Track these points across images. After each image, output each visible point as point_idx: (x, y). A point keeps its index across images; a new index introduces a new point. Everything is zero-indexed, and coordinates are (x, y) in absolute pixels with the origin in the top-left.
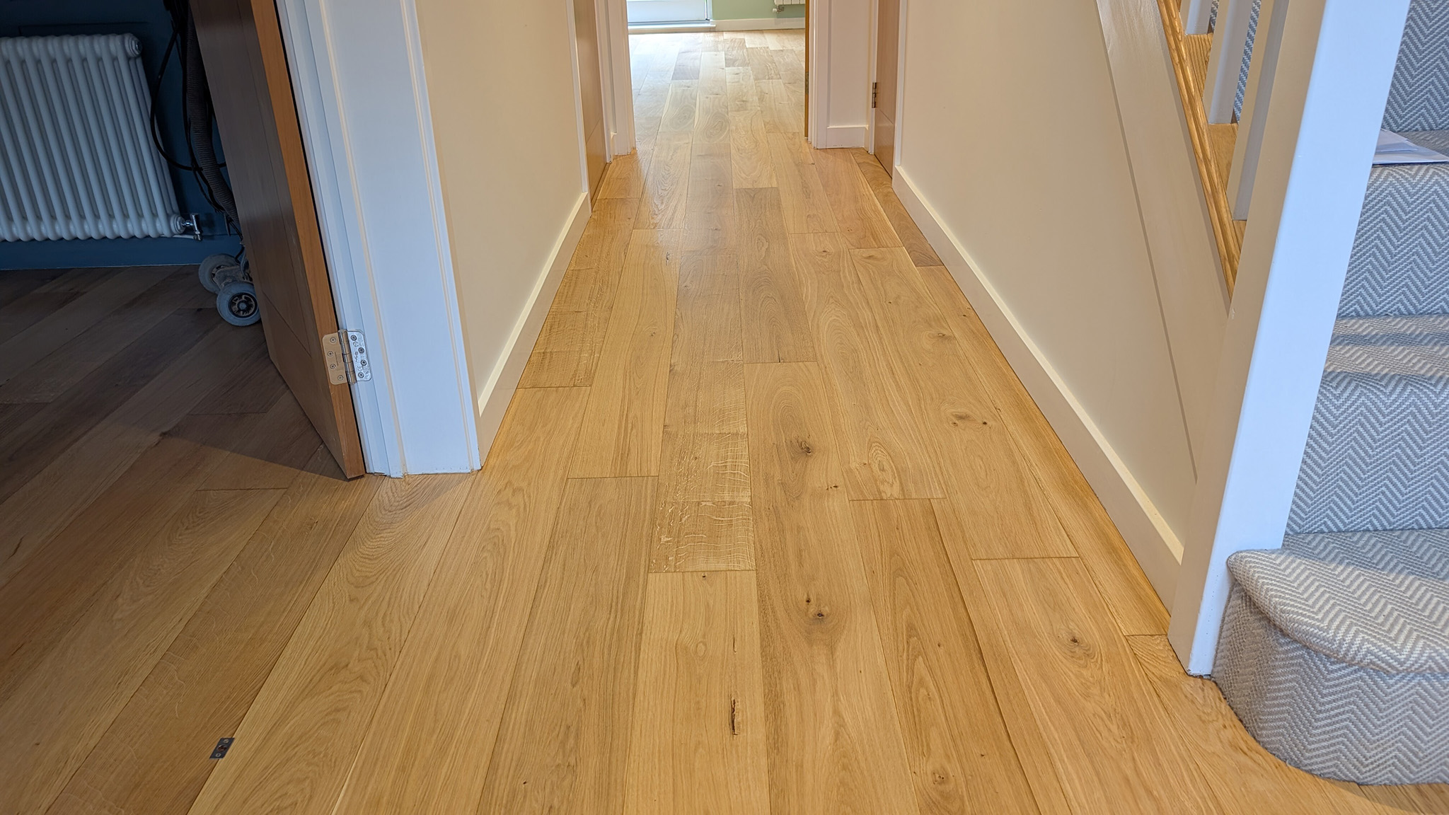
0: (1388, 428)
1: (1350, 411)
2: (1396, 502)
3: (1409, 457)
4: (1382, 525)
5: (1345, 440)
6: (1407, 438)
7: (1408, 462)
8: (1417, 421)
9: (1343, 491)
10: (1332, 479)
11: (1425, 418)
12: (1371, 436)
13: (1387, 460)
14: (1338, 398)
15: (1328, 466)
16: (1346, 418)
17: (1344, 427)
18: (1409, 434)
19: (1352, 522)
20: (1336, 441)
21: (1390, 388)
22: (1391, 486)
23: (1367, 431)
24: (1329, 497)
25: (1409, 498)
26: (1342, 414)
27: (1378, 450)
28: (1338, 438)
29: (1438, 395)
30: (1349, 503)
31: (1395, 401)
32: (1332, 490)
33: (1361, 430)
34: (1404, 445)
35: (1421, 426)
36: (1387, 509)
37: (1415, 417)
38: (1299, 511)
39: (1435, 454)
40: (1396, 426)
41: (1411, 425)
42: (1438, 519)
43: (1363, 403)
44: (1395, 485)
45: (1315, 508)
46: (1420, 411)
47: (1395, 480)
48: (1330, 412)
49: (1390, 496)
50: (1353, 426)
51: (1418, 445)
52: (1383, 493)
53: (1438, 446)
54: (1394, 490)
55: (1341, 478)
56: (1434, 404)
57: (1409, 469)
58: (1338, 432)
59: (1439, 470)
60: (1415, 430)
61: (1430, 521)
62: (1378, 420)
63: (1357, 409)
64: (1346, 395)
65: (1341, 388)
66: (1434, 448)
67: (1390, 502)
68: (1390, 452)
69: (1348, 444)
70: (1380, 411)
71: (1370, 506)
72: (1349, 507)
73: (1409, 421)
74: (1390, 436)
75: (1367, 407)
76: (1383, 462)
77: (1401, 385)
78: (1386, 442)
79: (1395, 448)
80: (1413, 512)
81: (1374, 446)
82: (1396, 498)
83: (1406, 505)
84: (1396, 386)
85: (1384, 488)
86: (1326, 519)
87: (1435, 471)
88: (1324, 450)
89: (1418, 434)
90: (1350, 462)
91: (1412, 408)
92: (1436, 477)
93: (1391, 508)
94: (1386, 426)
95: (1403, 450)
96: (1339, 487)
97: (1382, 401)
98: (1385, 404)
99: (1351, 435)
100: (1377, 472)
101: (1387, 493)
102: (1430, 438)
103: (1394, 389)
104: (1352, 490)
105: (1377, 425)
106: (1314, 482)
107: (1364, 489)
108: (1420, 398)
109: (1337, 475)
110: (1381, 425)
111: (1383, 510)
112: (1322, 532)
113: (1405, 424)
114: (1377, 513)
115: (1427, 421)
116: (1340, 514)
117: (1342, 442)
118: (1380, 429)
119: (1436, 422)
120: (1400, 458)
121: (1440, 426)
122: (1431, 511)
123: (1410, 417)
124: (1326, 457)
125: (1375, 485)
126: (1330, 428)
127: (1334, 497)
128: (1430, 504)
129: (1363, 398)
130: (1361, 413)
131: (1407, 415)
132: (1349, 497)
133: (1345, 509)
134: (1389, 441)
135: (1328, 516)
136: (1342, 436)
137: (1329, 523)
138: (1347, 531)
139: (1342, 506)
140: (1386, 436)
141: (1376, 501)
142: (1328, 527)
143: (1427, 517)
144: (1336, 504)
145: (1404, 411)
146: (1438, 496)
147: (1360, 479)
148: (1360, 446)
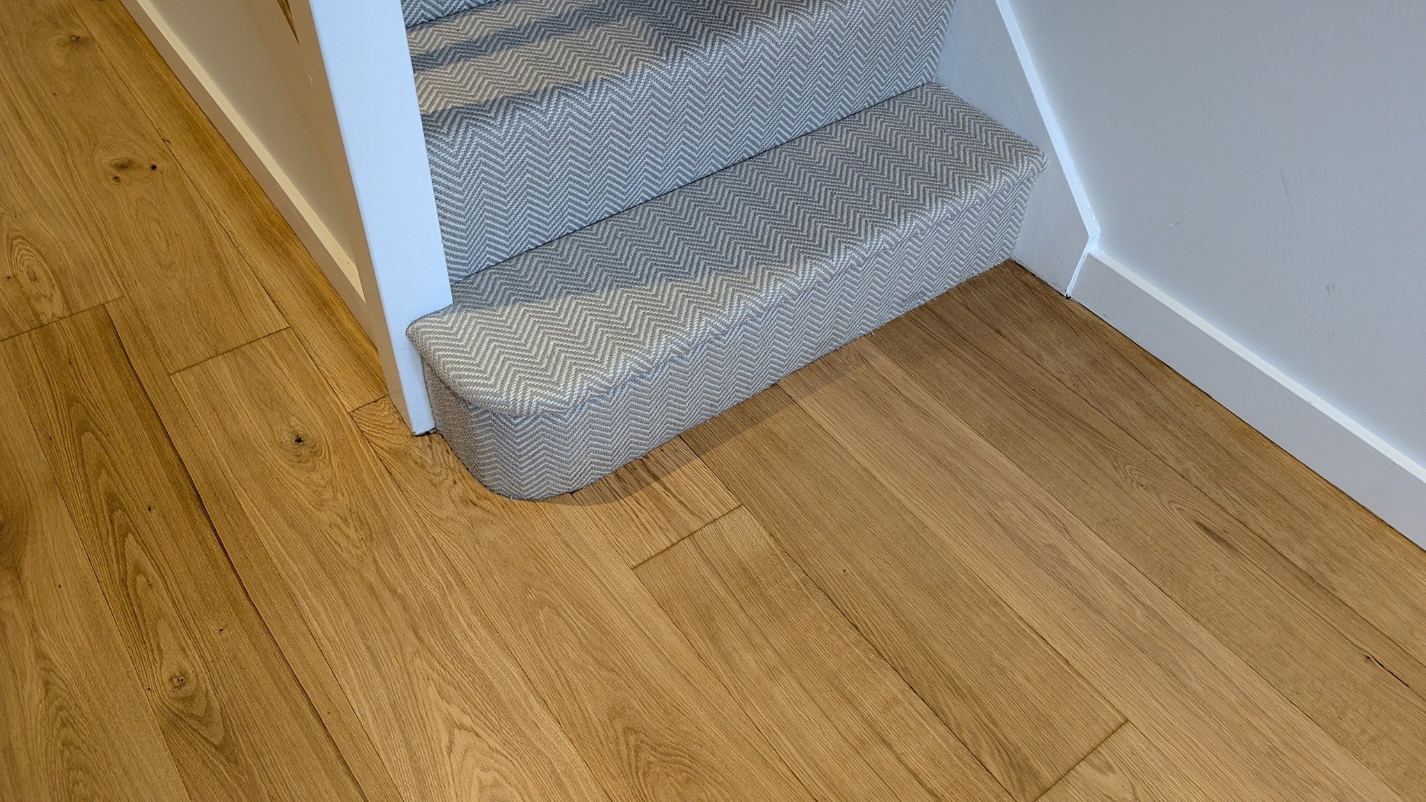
0: (511, 159)
1: (468, 156)
2: (544, 219)
3: (539, 177)
4: (540, 241)
5: (475, 183)
6: (532, 162)
7: (540, 182)
8: (535, 144)
9: (493, 227)
10: (478, 221)
11: (541, 139)
12: (498, 171)
13: (521, 187)
14: (452, 146)
15: (468, 212)
16: (467, 164)
17: (469, 173)
18: (532, 158)
19: (512, 249)
20: (466, 188)
21: (500, 119)
22: (534, 207)
23: (493, 168)
24: (482, 237)
25: (555, 211)
26: (461, 161)
27: (510, 181)
28: (468, 185)
29: (545, 114)
30: (503, 234)
31: (507, 132)
32: (482, 230)
33: (486, 169)
34: (531, 169)
35: (540, 147)
36: (539, 226)
37: (531, 141)
38: (459, 260)
39: (562, 167)
40: (517, 155)
41: (531, 150)
42: (586, 219)
43: (478, 144)
44: (537, 205)
45: (473, 250)
46: (533, 134)
47: (536, 201)
48: (449, 163)
49: (536, 215)
50: (477, 169)
51: (543, 165)
52: (530, 215)
53: (561, 160)
54: (539, 209)
55: (486, 217)
56: (544, 123)
57: (544, 188)
58: (465, 179)
59: (570, 179)
60: (535, 153)
61: (580, 222)
62: (498, 155)
63: (474, 151)
64: (459, 140)
65: (452, 134)
66: (559, 163)
67: (539, 220)
68: (521, 180)
69: (479, 186)
70: (497, 146)
71: (522, 230)
72: (504, 238)
73: (527, 147)
74: (516, 166)
75: (482, 147)
76: (519, 190)
77: (510, 112)
78: (514, 172)
79: (525, 174)
80: (562, 221)
81: (505, 178)
82: (543, 215)
83: (554, 218)
84: (505, 114)
85: (529, 211)
86: (488, 256)
87: (567, 182)
88: (458, 200)
89: (539, 155)
90: (488, 200)
91: (526, 134)
92: (570, 186)
93: (542, 225)
94: (508, 158)
95: (533, 174)
96: (488, 225)
97: (495, 136)
98: (498, 138)
99: (478, 177)
100: (517, 200)
101: (533, 214)
102: (553, 155)
103: (504, 118)
104: (501, 223)
105: (499, 160)
106: (462, 230)
107: (512, 218)
108: (529, 122)
109: (481, 216)
110: (503, 158)
111: (536, 228)
112: (489, 267)
113: (524, 151)
114: (532, 233)
115: (544, 142)
116: (499, 246)
117: (472, 187)
118: (504, 163)
119: (552, 140)
120: (532, 181)
121: (557, 142)
122: (578, 214)
123: (526, 143)
124: (463, 205)
125: (520, 212)
126: (455, 179)
127: (487, 235)
128: (574, 209)
129: (476, 139)
130: (480, 154)
131: (524, 142)
132: (500, 230)
133: (502, 241)
134: (516, 170)
135: (488, 252)
136: (470, 182)
137: (492, 257)
138: (512, 258)
139: (498, 239)
140: (511, 167)
141: (526, 225)
142: (492, 261)
143: (576, 220)
144: (490, 240)
145: (519, 139)
146: (579, 201)
147: (504, 211)
148: (492, 183)
